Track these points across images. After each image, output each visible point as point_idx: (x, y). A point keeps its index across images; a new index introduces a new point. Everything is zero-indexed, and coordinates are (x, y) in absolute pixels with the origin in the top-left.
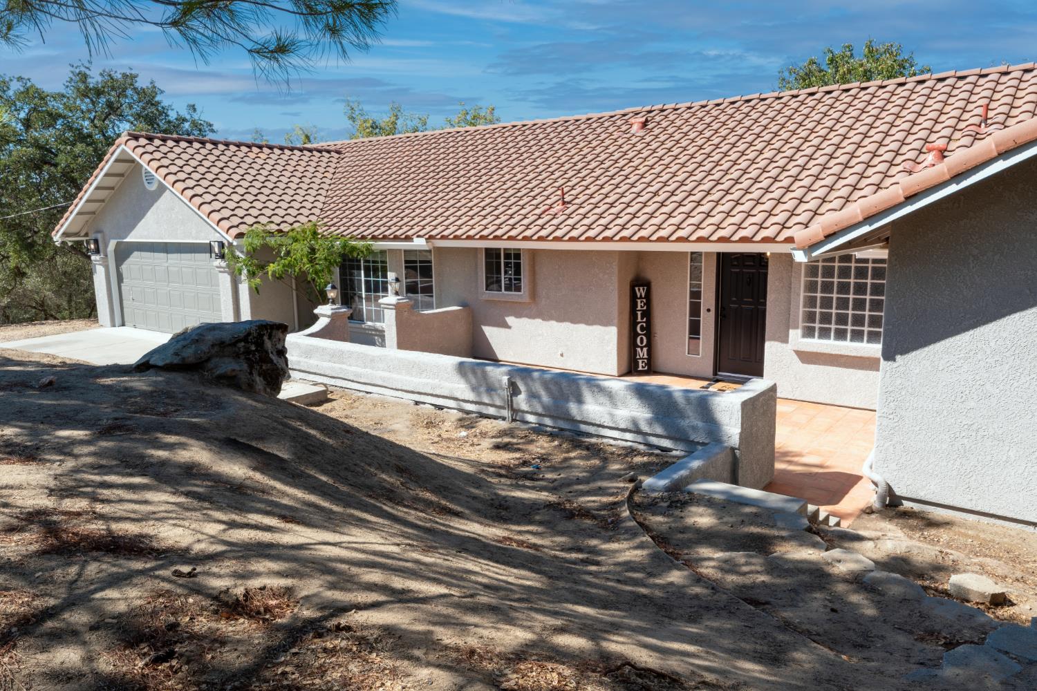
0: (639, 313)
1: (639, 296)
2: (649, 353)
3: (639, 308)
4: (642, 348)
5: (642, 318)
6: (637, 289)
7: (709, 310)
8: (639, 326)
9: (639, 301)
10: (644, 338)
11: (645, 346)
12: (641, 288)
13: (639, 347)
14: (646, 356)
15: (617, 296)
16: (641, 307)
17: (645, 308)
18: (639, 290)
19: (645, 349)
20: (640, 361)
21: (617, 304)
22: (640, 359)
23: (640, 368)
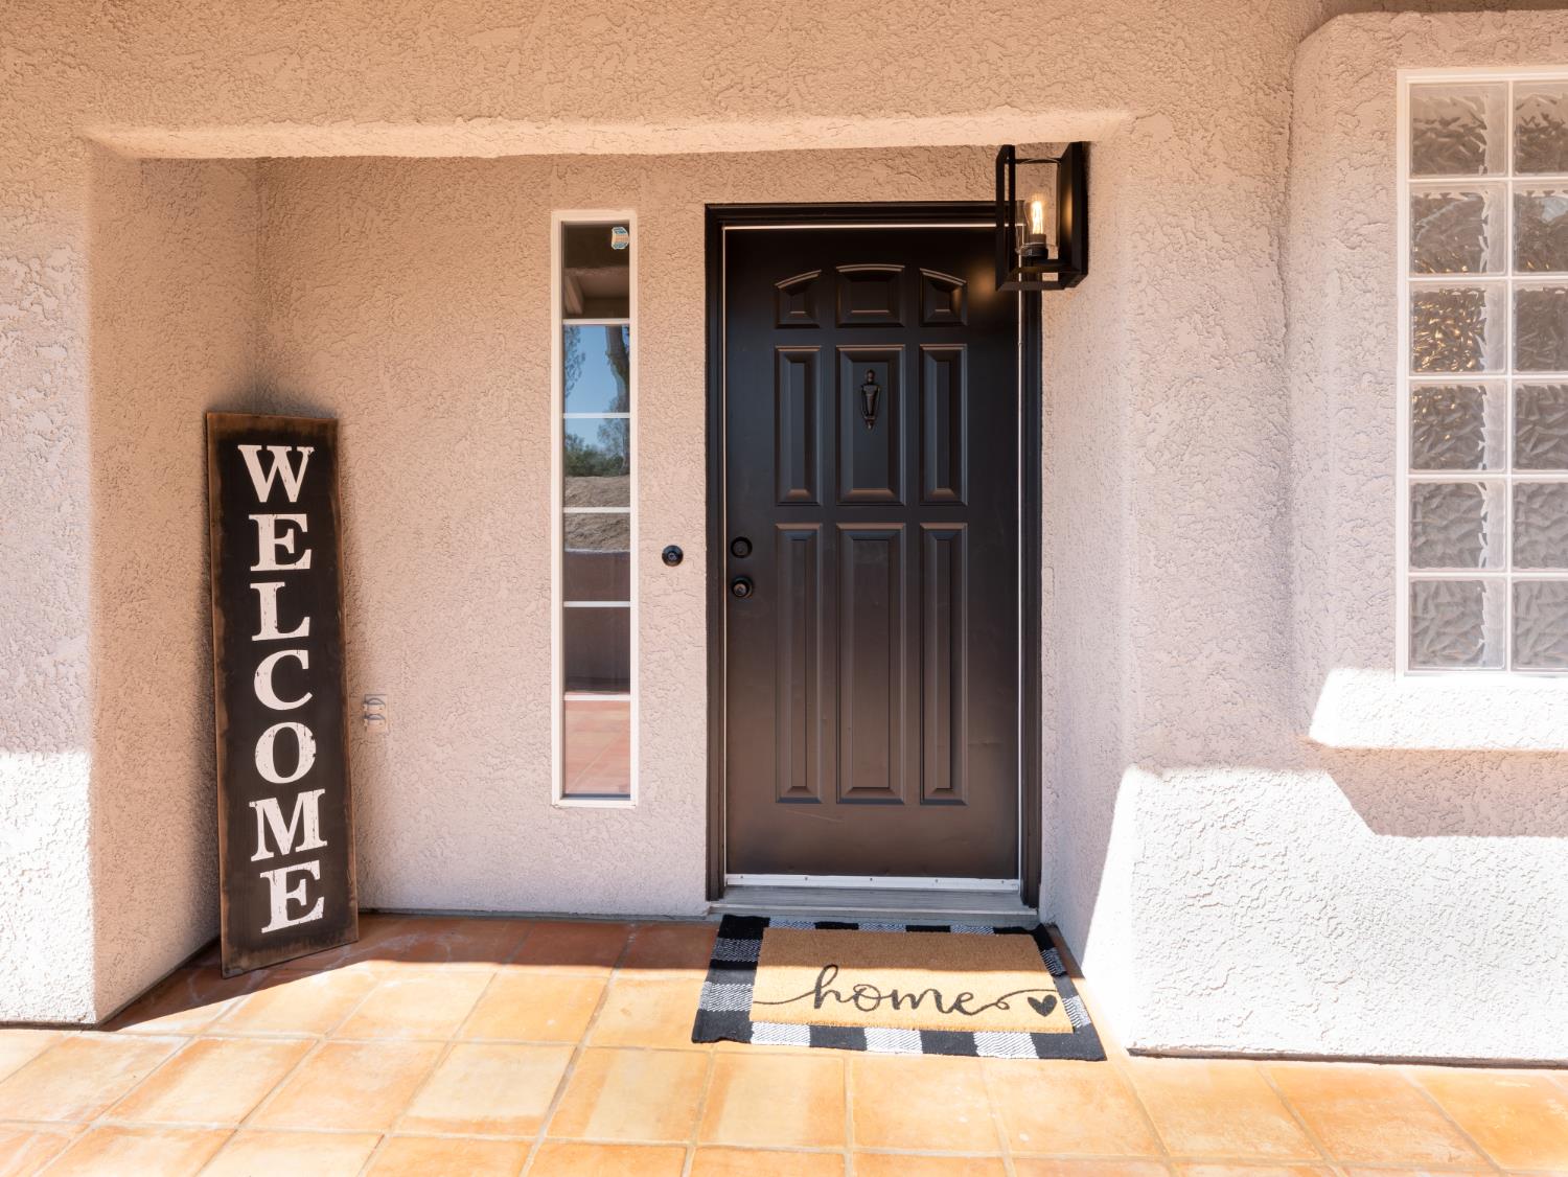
0: (268, 593)
1: (263, 491)
2: (336, 819)
3: (267, 561)
4: (287, 797)
5: (286, 622)
6: (250, 453)
7: (673, 556)
8: (266, 668)
9: (266, 523)
10: (304, 735)
11: (306, 784)
12: (280, 453)
13: (267, 790)
14: (313, 840)
15: (83, 477)
16: (281, 554)
17: (305, 562)
18: (266, 460)
19: (309, 803)
20: (278, 879)
21: (85, 528)
22: (279, 861)
23: (279, 920)
